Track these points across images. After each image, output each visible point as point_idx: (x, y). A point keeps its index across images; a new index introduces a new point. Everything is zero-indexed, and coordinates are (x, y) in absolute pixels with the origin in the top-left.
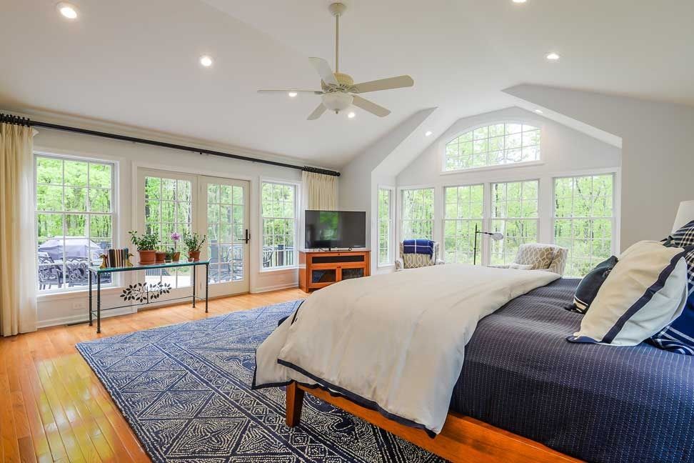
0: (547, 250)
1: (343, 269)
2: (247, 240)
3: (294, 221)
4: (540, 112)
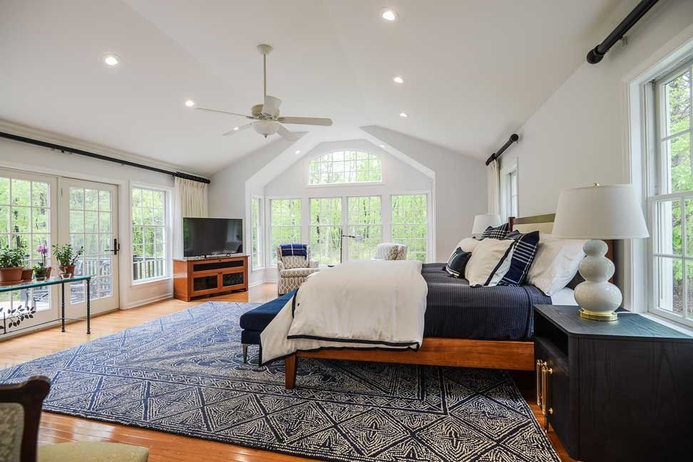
0: (394, 248)
1: (223, 275)
2: (116, 251)
3: (164, 229)
4: (383, 147)
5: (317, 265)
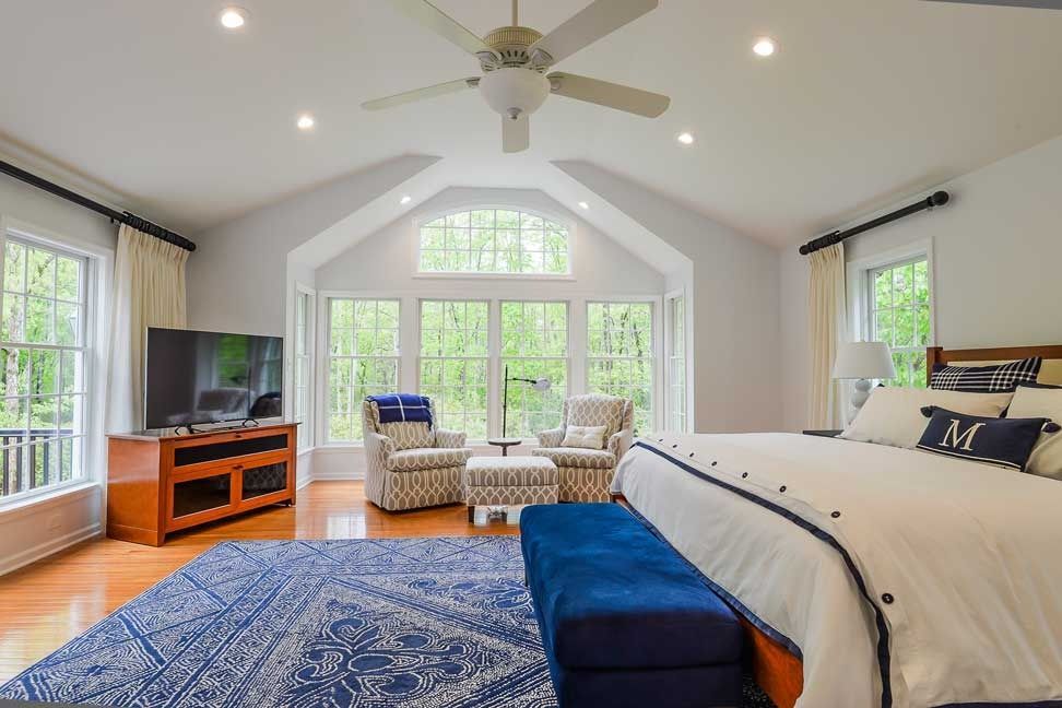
0: (619, 403)
1: (244, 472)
3: (78, 356)
4: (584, 205)
5: (463, 442)
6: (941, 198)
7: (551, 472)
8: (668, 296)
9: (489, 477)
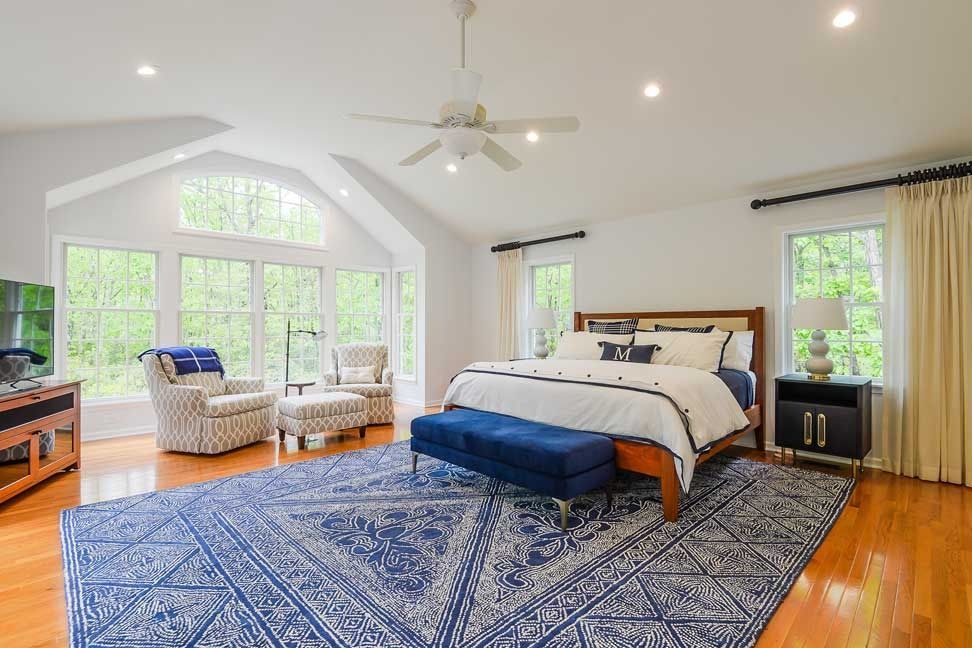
4: (344, 193)
5: (263, 387)
6: (582, 234)
7: (363, 401)
8: (396, 270)
9: (318, 411)
